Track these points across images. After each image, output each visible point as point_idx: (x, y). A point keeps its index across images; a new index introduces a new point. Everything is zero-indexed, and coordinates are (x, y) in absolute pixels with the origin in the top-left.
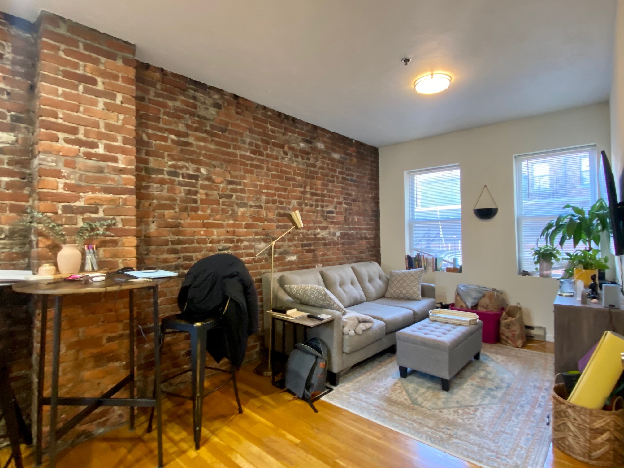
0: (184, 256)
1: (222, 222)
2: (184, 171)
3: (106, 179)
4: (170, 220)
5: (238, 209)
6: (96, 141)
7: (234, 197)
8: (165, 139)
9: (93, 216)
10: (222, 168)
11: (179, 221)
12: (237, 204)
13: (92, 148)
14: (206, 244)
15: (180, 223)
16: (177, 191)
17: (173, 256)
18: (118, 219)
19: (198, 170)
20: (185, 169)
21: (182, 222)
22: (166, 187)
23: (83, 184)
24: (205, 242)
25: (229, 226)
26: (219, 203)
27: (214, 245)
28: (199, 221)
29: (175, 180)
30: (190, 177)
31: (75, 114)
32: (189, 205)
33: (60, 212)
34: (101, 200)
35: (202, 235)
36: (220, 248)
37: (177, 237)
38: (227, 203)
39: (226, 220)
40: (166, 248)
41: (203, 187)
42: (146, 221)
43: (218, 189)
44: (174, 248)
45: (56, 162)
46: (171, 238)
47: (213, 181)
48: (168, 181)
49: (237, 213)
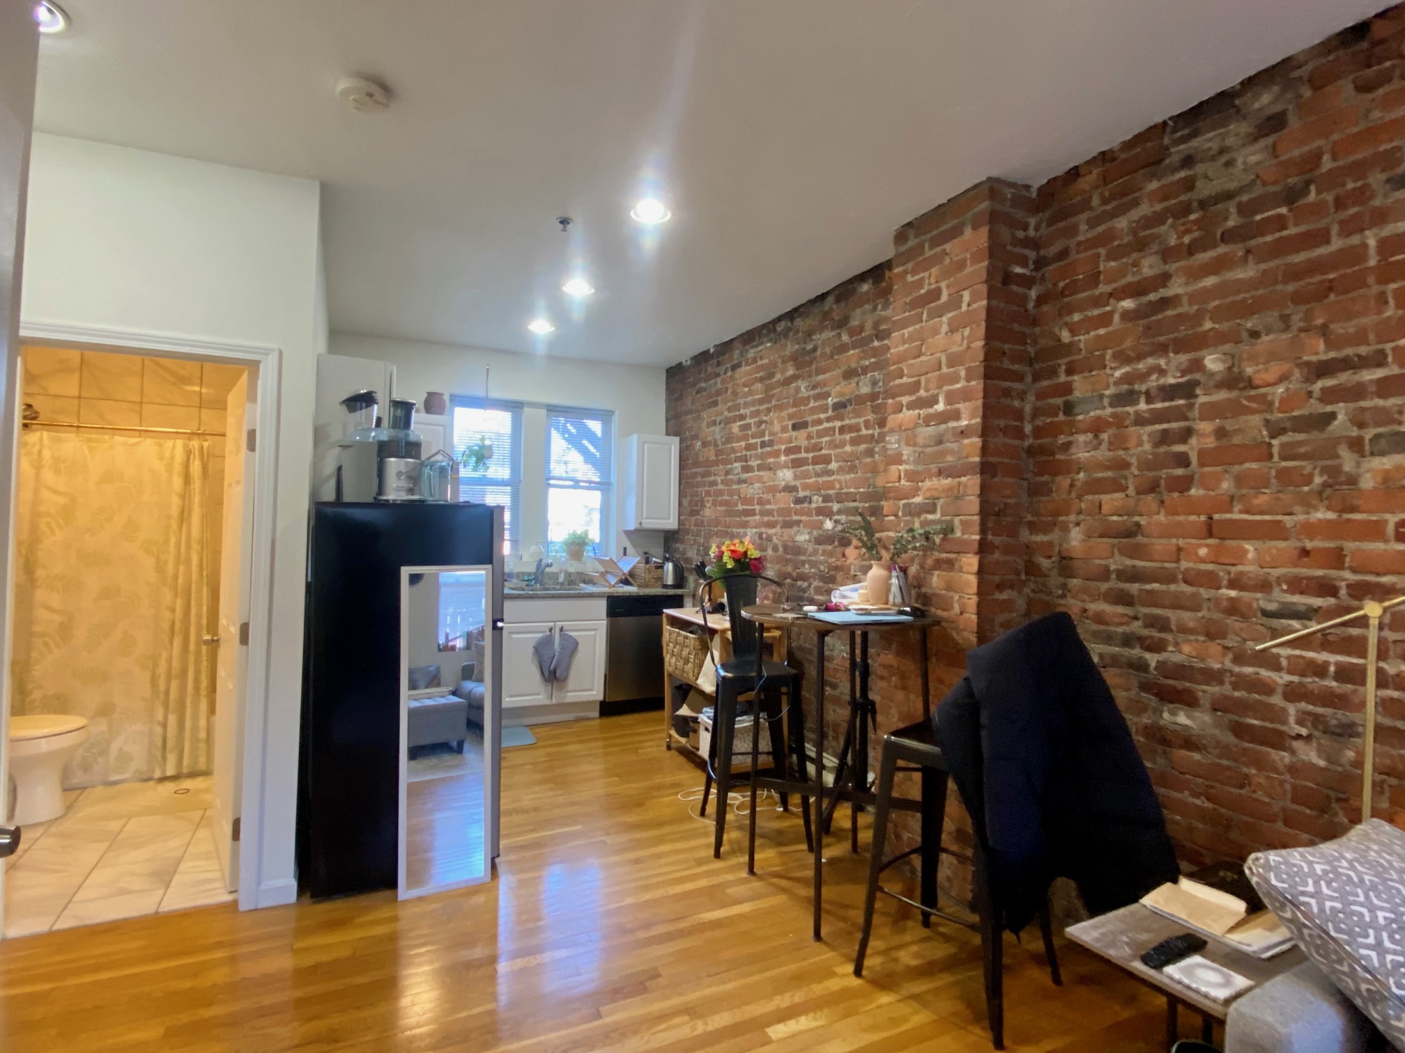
0: (1146, 615)
1: (1280, 517)
2: (1154, 381)
3: (943, 454)
4: (1115, 518)
5: (1358, 464)
6: (936, 392)
7: (1341, 417)
8: (1105, 320)
9: (930, 517)
10: (1287, 328)
11: (1137, 518)
12: (1356, 445)
13: (931, 406)
14: (1219, 588)
15: (1138, 525)
16: (1132, 442)
17: (1120, 609)
18: (957, 520)
19: (1197, 365)
20: (1154, 377)
21: (1143, 521)
22: (1105, 436)
23: (920, 468)
24: (1212, 581)
25: (1311, 530)
26: (1271, 456)
27: (1246, 595)
28: (1193, 518)
29: (1128, 413)
30: (1169, 392)
31: (918, 360)
32: (1163, 473)
33: (900, 514)
34: (936, 489)
35: (1203, 561)
36: (1272, 607)
37: (1129, 562)
38: (1302, 450)
39: (1297, 509)
40: (1104, 586)
41: (1211, 412)
42: (1062, 521)
43: (1266, 404)
44: (1123, 590)
45: (898, 442)
46: (1118, 562)
47: (1250, 384)
48: (1110, 420)
49: (1352, 481)
